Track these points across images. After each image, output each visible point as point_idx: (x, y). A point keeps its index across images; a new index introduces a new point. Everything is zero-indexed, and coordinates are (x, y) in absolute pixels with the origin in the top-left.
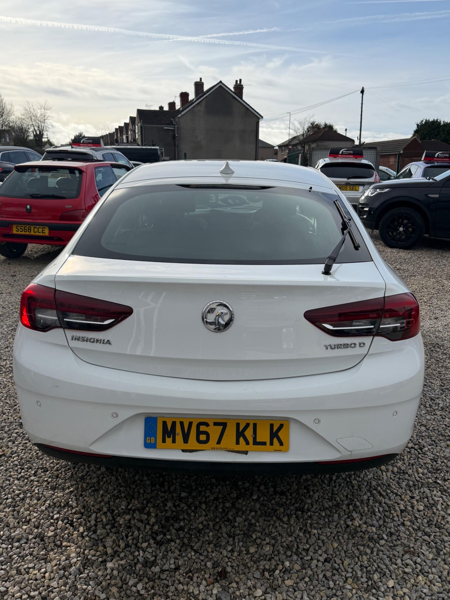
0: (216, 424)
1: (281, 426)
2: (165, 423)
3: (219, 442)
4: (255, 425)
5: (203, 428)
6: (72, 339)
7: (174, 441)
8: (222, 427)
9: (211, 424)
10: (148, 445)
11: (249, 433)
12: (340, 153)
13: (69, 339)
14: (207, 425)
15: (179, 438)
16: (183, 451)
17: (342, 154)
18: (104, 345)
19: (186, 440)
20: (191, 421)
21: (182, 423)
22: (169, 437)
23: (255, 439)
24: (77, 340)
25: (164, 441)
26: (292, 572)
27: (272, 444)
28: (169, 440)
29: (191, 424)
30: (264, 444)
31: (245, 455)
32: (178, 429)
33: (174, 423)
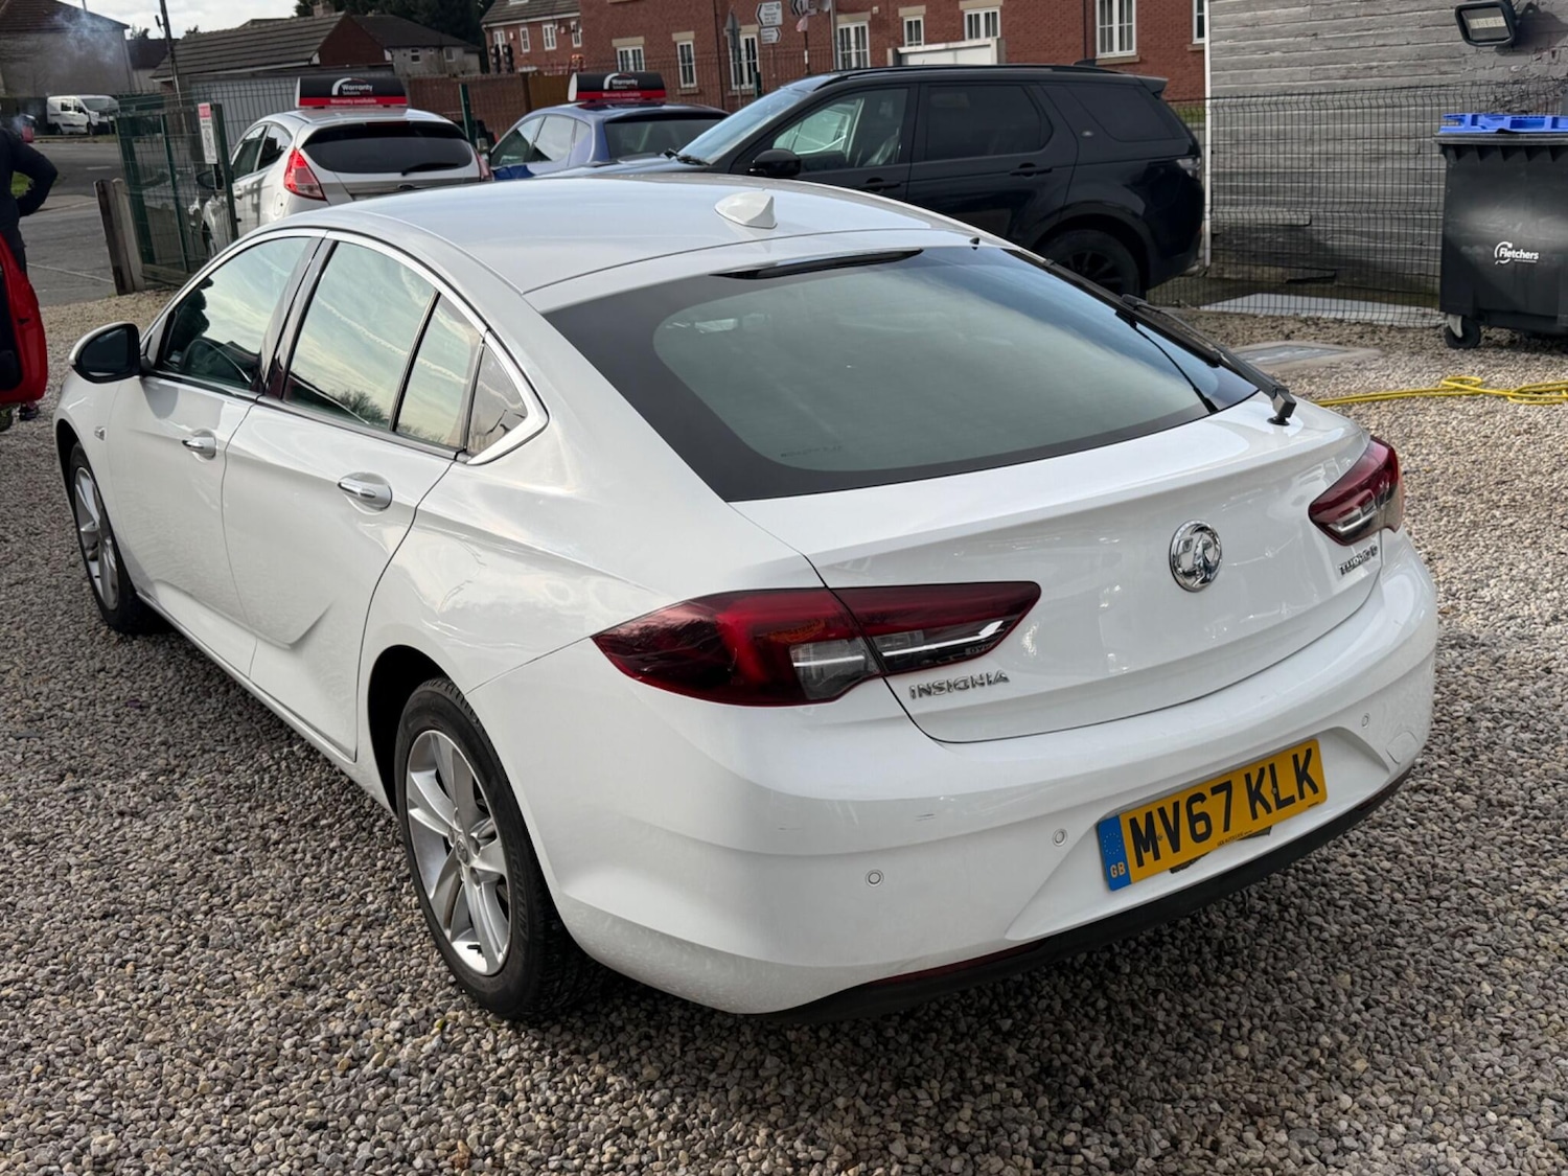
0: (1215, 791)
1: (1309, 752)
2: (1133, 822)
3: (1227, 828)
4: (1272, 767)
5: (1197, 808)
6: (914, 697)
7: (1157, 856)
8: (1225, 793)
9: (1208, 793)
10: (1116, 883)
11: (1266, 790)
12: (335, 91)
13: (905, 697)
14: (1200, 797)
15: (1164, 844)
16: (1173, 870)
17: (341, 94)
18: (993, 686)
19: (1176, 847)
20: (1175, 800)
21: (1162, 811)
22: (1147, 850)
23: (1277, 796)
24: (925, 696)
25: (1140, 863)
26: (1343, 1048)
27: (1302, 796)
28: (1148, 856)
29: (1176, 805)
30: (1291, 800)
31: (1266, 837)
32: (1160, 829)
33: (1149, 816)
